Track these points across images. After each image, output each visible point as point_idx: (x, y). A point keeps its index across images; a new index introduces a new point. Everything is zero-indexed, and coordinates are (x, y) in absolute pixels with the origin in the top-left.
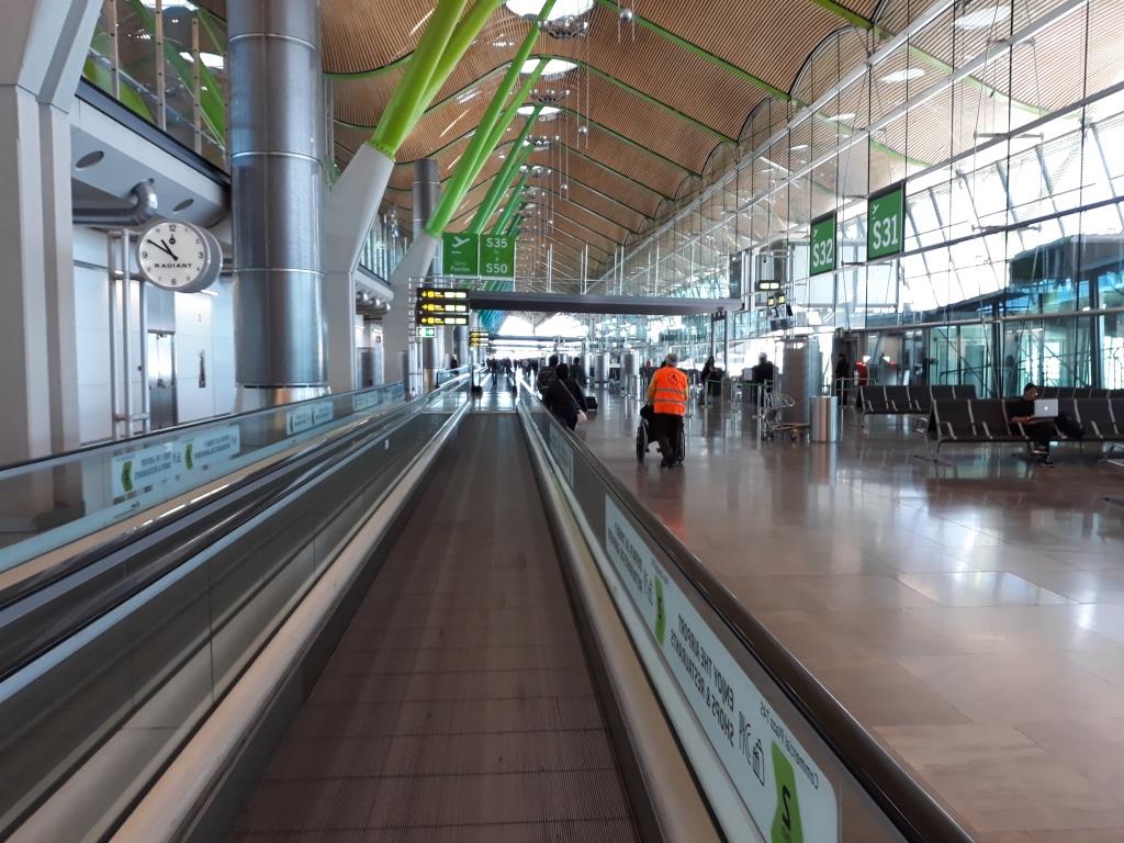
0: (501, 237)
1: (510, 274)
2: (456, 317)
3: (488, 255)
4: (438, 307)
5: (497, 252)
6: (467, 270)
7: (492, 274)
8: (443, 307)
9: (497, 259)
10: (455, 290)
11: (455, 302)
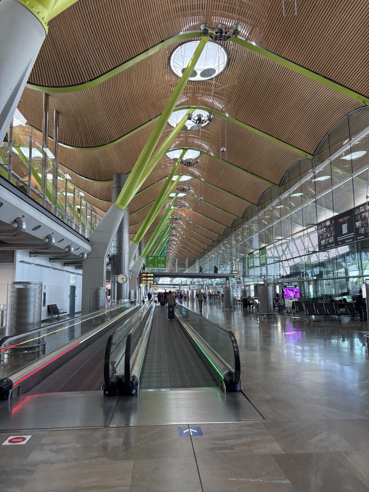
0: (162, 257)
1: (165, 267)
2: (150, 281)
3: (159, 262)
4: (146, 278)
5: (161, 261)
6: (153, 266)
7: (160, 267)
8: (147, 278)
9: (161, 263)
10: (151, 274)
11: (150, 277)
